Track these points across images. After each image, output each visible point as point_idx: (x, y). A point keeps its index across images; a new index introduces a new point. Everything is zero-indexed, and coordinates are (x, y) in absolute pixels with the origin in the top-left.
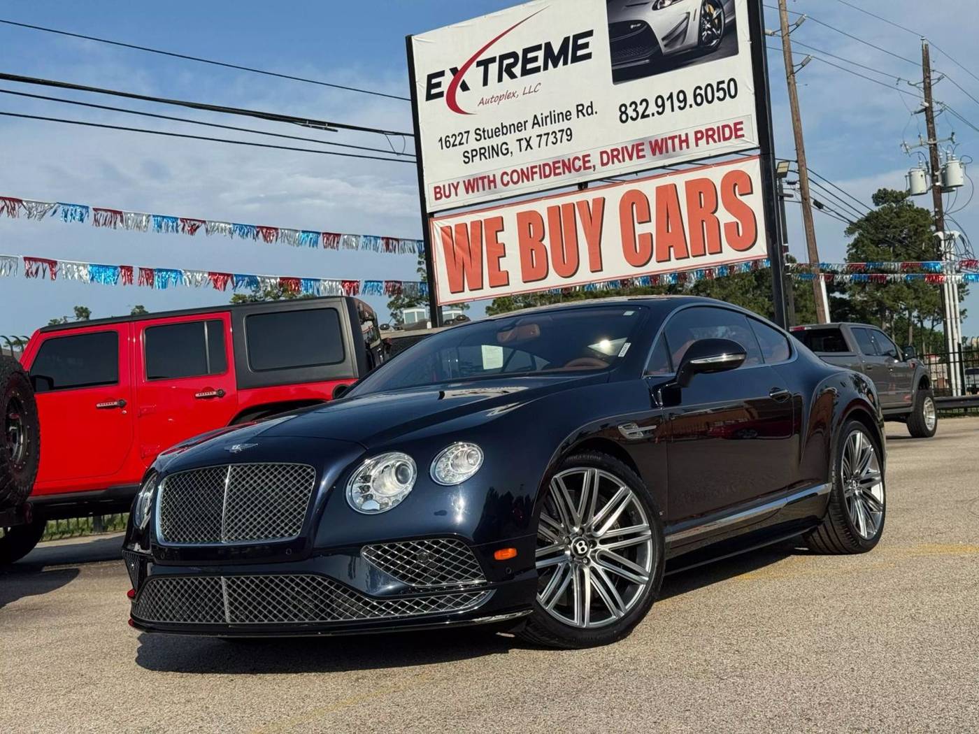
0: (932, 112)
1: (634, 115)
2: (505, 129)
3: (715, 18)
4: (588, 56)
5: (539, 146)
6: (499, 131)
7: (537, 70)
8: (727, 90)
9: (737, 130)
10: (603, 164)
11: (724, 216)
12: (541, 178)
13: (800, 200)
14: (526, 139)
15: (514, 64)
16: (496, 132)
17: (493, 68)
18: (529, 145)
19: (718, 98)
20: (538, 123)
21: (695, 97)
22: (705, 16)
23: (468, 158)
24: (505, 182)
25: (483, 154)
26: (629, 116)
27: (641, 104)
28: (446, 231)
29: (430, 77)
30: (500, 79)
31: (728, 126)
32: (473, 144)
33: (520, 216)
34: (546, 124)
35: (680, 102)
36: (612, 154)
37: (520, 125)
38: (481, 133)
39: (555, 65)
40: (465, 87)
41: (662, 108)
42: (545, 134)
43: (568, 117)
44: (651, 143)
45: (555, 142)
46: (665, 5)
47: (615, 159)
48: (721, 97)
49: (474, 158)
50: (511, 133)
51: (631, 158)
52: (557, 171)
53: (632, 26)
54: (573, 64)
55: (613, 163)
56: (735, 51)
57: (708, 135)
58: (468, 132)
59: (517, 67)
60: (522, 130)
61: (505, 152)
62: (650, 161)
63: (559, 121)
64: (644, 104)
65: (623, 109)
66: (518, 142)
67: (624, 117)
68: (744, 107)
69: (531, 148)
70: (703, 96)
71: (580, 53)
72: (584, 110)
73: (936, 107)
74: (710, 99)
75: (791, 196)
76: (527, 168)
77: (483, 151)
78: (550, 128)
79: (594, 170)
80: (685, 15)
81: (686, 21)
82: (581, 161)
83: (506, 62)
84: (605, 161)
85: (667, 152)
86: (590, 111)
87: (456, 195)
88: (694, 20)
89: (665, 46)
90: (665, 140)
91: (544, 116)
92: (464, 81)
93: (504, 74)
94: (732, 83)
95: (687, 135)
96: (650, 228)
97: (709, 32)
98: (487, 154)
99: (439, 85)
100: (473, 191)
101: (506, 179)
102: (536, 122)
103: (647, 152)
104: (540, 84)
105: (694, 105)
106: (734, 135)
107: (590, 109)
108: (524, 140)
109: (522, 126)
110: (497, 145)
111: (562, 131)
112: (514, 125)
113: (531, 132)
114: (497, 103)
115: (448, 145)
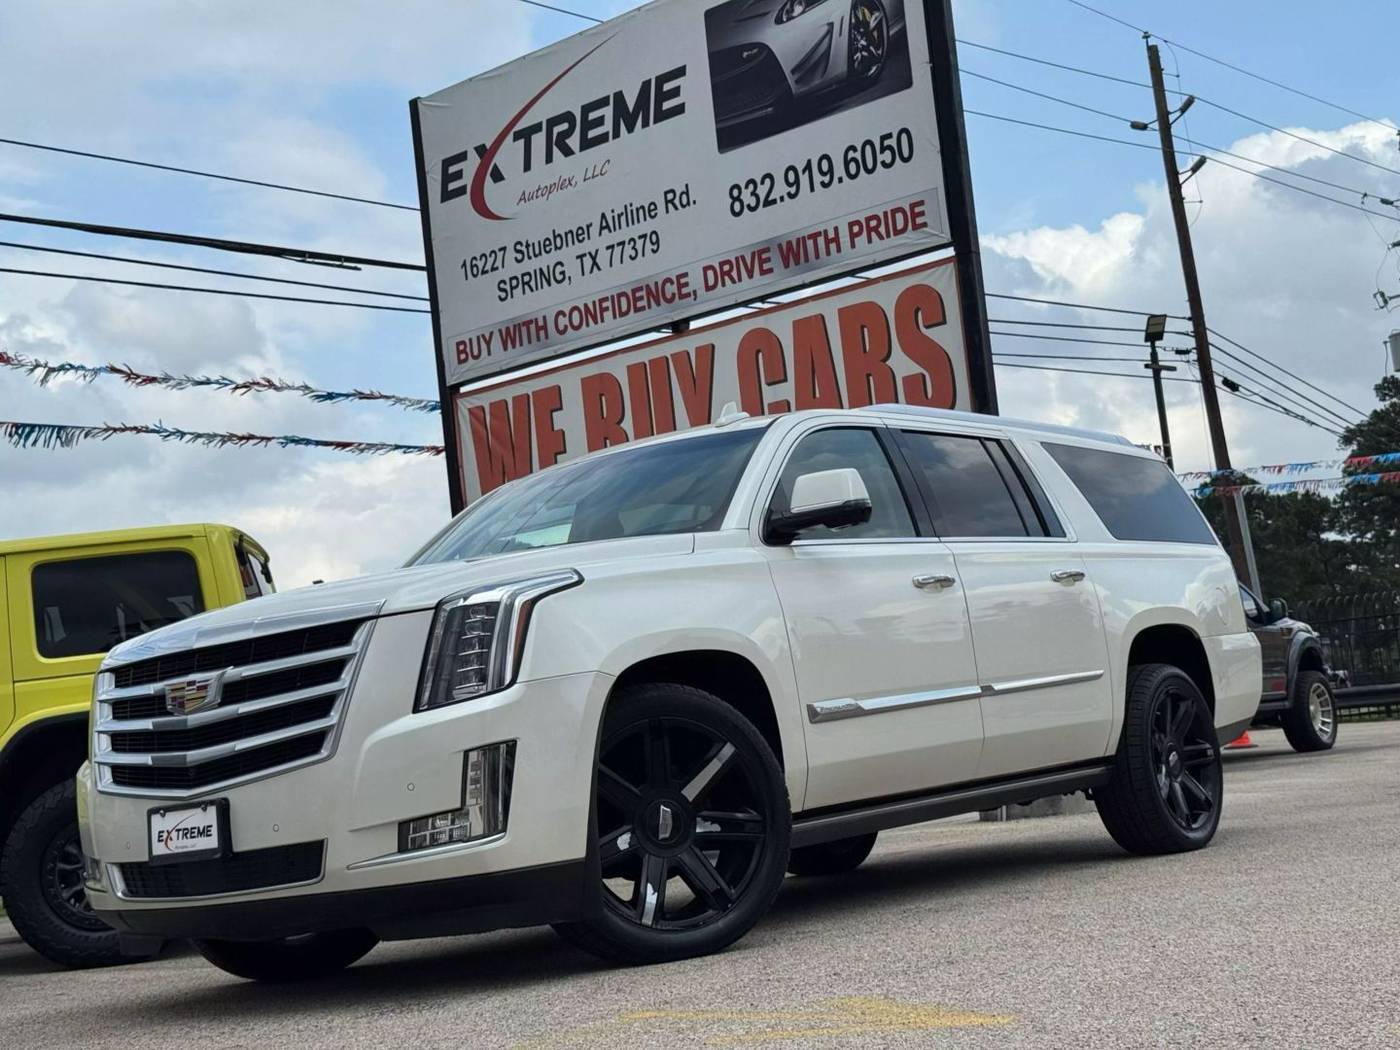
1: (752, 202)
2: (558, 240)
3: (874, 29)
4: (679, 110)
5: (611, 265)
6: (550, 244)
7: (603, 138)
8: (896, 148)
9: (915, 215)
10: (708, 288)
11: (902, 365)
12: (615, 317)
13: (1199, 377)
14: (590, 254)
15: (569, 133)
16: (546, 246)
17: (539, 141)
18: (595, 263)
19: (884, 164)
20: (608, 227)
21: (847, 164)
22: (858, 26)
23: (506, 290)
24: (561, 327)
25: (528, 283)
26: (745, 204)
27: (762, 183)
28: (476, 414)
29: (447, 163)
30: (549, 159)
31: (901, 210)
32: (511, 269)
33: (587, 383)
34: (620, 228)
35: (823, 173)
36: (721, 269)
37: (580, 232)
38: (524, 249)
39: (630, 129)
40: (497, 176)
41: (795, 187)
42: (619, 244)
43: (653, 214)
44: (780, 246)
45: (634, 255)
46: (795, 14)
47: (727, 279)
48: (888, 161)
49: (514, 291)
50: (567, 245)
51: (751, 275)
52: (639, 304)
53: (745, 54)
54: (657, 125)
55: (724, 285)
56: (906, 82)
57: (869, 227)
58: (503, 249)
59: (573, 136)
60: (584, 238)
61: (559, 277)
62: (780, 278)
63: (639, 221)
64: (768, 181)
65: (735, 193)
66: (579, 260)
67: (737, 207)
68: (924, 175)
69: (599, 269)
70: (859, 161)
71: (667, 105)
72: (677, 199)
74: (870, 165)
75: (1173, 369)
76: (594, 303)
77: (526, 278)
78: (624, 233)
79: (695, 299)
80: (826, 28)
81: (828, 37)
82: (675, 286)
83: (557, 130)
84: (711, 282)
85: (807, 260)
86: (685, 201)
87: (489, 354)
88: (840, 34)
89: (797, 82)
90: (802, 241)
91: (616, 214)
92: (495, 165)
93: (555, 150)
94: (904, 137)
95: (836, 229)
96: (786, 388)
97: (865, 54)
98: (533, 284)
99: (459, 175)
100: (514, 347)
101: (563, 321)
102: (604, 224)
103: (776, 262)
104: (609, 161)
105: (845, 178)
106: (910, 224)
107: (684, 197)
108: (588, 256)
109: (583, 233)
110: (548, 267)
111: (644, 236)
112: (571, 232)
113: (597, 242)
114: (545, 197)
115: (475, 272)
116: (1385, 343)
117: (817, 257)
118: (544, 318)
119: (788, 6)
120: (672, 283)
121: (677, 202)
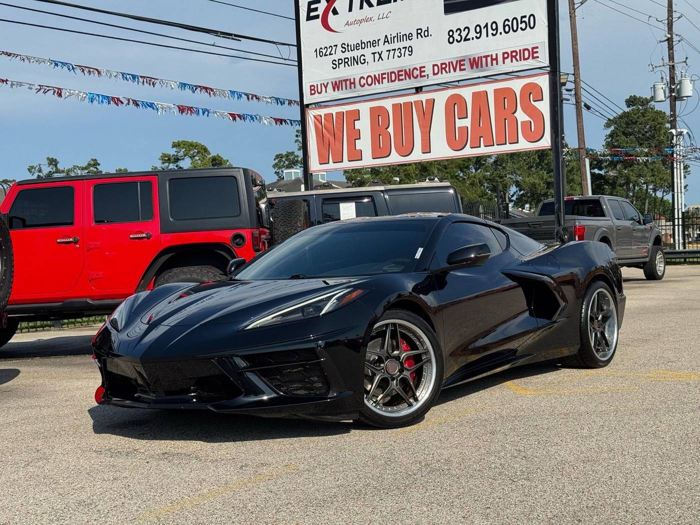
0: (673, 41)
1: (459, 38)
2: (363, 45)
5: (388, 59)
6: (359, 46)
7: (388, 1)
9: (533, 53)
10: (434, 74)
11: (521, 116)
12: (388, 82)
13: (575, 103)
14: (378, 52)
16: (357, 47)
18: (380, 57)
19: (521, 28)
20: (388, 41)
21: (504, 26)
23: (336, 65)
24: (362, 84)
25: (347, 62)
26: (455, 39)
27: (464, 30)
28: (317, 118)
29: (310, 3)
30: (361, 7)
31: (527, 49)
32: (339, 55)
33: (372, 110)
34: (394, 43)
35: (493, 30)
36: (441, 67)
37: (374, 42)
38: (346, 47)
40: (335, 12)
41: (479, 34)
42: (393, 50)
43: (410, 38)
44: (470, 59)
45: (399, 56)
47: (443, 71)
48: (524, 28)
49: (340, 65)
50: (367, 48)
51: (455, 70)
52: (401, 78)
55: (442, 73)
57: (512, 55)
58: (336, 46)
60: (376, 46)
61: (363, 62)
62: (469, 73)
63: (403, 41)
64: (467, 30)
65: (451, 34)
66: (373, 55)
67: (451, 40)
68: (539, 36)
69: (382, 60)
70: (510, 26)
73: (675, 38)
74: (515, 29)
75: (568, 100)
76: (379, 75)
77: (346, 60)
78: (396, 45)
79: (428, 78)
82: (419, 71)
84: (436, 71)
85: (482, 67)
86: (426, 34)
87: (326, 92)
90: (480, 58)
91: (392, 36)
92: (334, 7)
93: (365, 4)
94: (532, 18)
95: (497, 55)
96: (467, 123)
98: (349, 63)
99: (316, 9)
100: (338, 90)
102: (386, 40)
103: (467, 65)
104: (391, 12)
105: (503, 33)
106: (531, 56)
107: (426, 33)
109: (376, 43)
110: (357, 56)
111: (405, 48)
112: (370, 42)
113: (382, 48)
115: (321, 55)
116: (651, 88)
117: (487, 65)
118: (354, 79)
120: (417, 70)
121: (422, 34)
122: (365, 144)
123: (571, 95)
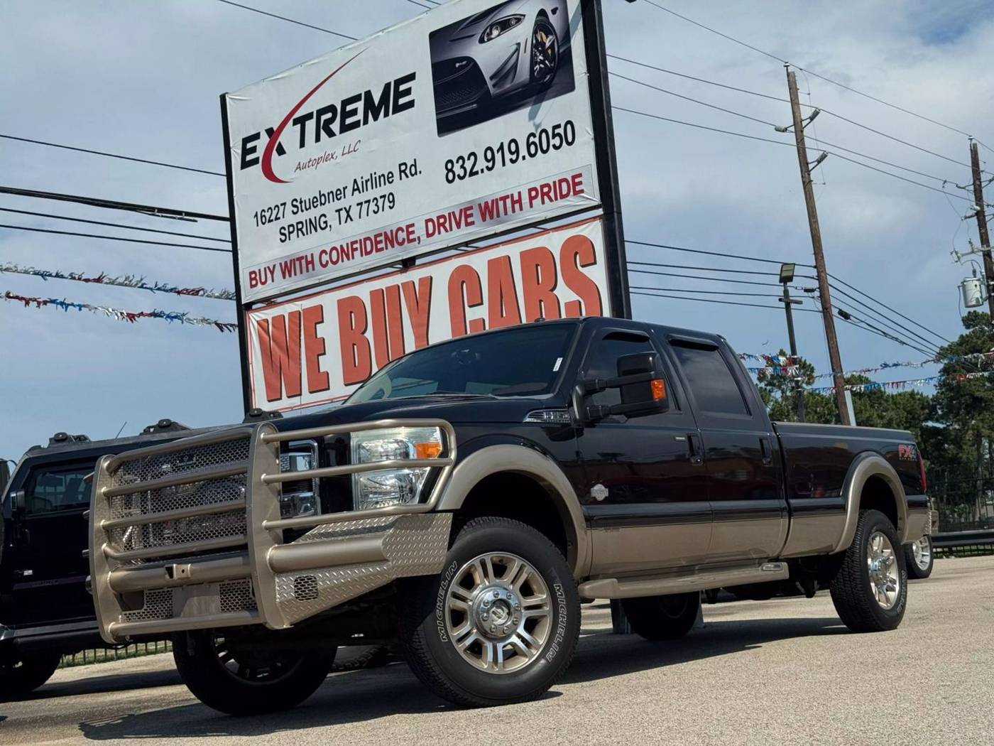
0: (984, 216)
1: (460, 172)
2: (323, 198)
3: (548, 48)
4: (411, 104)
5: (360, 217)
6: (317, 201)
7: (356, 125)
9: (575, 184)
10: (429, 235)
11: (564, 293)
12: (362, 255)
13: (821, 309)
14: (345, 208)
15: (332, 120)
16: (314, 203)
17: (311, 125)
18: (348, 216)
19: (554, 146)
20: (358, 189)
21: (528, 146)
22: (538, 46)
23: (285, 235)
24: (324, 263)
25: (301, 230)
26: (456, 174)
27: (469, 159)
28: (263, 325)
29: (246, 141)
30: (318, 139)
31: (565, 180)
32: (290, 219)
33: (341, 303)
34: (367, 190)
35: (512, 153)
36: (438, 221)
37: (339, 192)
38: (298, 204)
39: (376, 118)
40: (281, 151)
41: (491, 162)
42: (366, 202)
43: (390, 180)
44: (480, 205)
45: (376, 210)
46: (493, 36)
47: (442, 228)
48: (558, 145)
49: (291, 235)
50: (329, 202)
51: (458, 226)
52: (380, 246)
53: (457, 65)
54: (394, 115)
55: (439, 233)
56: (571, 87)
57: (542, 192)
58: (284, 204)
60: (341, 197)
61: (323, 226)
62: (480, 229)
63: (380, 186)
64: (472, 158)
65: (449, 166)
66: (337, 213)
68: (582, 155)
69: (351, 220)
70: (537, 145)
71: (402, 101)
72: (408, 170)
74: (545, 147)
75: (800, 303)
76: (347, 244)
77: (300, 226)
78: (371, 194)
79: (419, 243)
80: (515, 47)
81: (516, 54)
82: (405, 233)
83: (324, 118)
84: (431, 231)
85: (498, 216)
86: (413, 172)
87: (273, 281)
88: (525, 52)
89: (494, 86)
90: (495, 202)
91: (364, 180)
92: (280, 144)
93: (322, 132)
94: (569, 127)
95: (519, 193)
96: (482, 312)
97: (542, 66)
98: (304, 230)
99: (254, 150)
100: (290, 276)
101: (325, 258)
102: (356, 187)
103: (477, 217)
104: (360, 141)
105: (527, 157)
106: (572, 190)
107: (413, 168)
108: (344, 210)
109: (341, 193)
110: (315, 218)
111: (384, 196)
112: (332, 192)
113: (351, 200)
114: (315, 167)
115: (264, 221)
117: (506, 213)
118: (312, 255)
119: (488, 30)
120: (403, 231)
121: (408, 172)
122: (332, 363)
123: (813, 297)
